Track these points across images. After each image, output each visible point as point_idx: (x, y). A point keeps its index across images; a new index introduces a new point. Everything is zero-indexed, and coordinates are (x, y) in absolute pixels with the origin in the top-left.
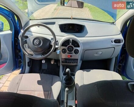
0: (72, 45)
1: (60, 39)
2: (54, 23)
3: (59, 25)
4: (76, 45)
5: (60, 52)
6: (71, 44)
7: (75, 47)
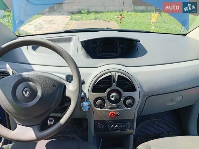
0: (117, 86)
1: (88, 75)
2: (69, 40)
3: (81, 42)
4: (127, 86)
5: (90, 105)
6: (114, 84)
7: (124, 91)
